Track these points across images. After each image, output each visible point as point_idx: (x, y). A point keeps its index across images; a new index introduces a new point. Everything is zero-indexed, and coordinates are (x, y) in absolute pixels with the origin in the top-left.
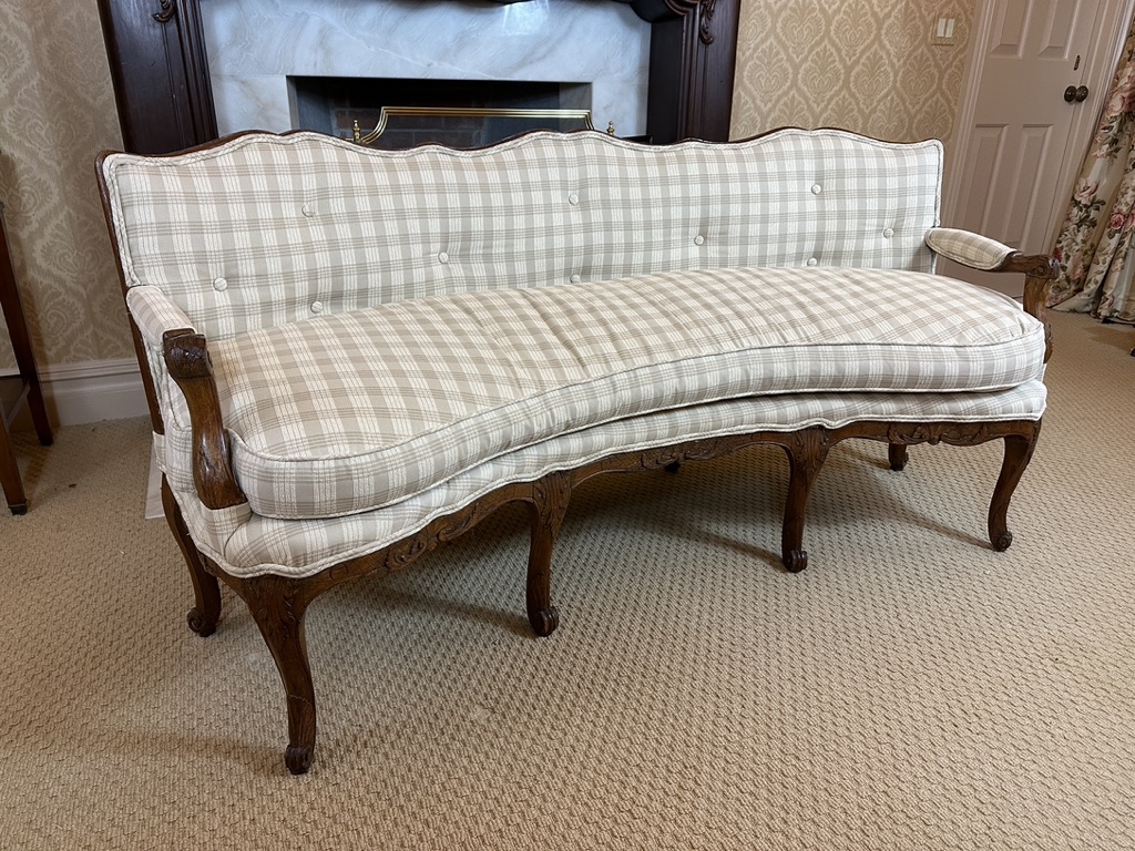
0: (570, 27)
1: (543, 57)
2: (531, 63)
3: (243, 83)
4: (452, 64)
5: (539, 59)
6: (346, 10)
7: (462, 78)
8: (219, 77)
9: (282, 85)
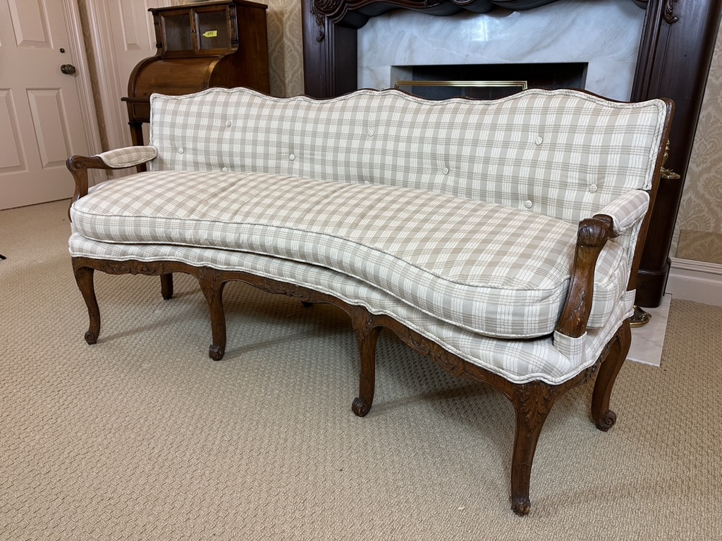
0: (573, 22)
1: (549, 45)
2: (538, 50)
3: (371, 70)
4: (482, 55)
5: (544, 47)
6: (424, 26)
7: (487, 63)
8: (362, 67)
9: (388, 69)
